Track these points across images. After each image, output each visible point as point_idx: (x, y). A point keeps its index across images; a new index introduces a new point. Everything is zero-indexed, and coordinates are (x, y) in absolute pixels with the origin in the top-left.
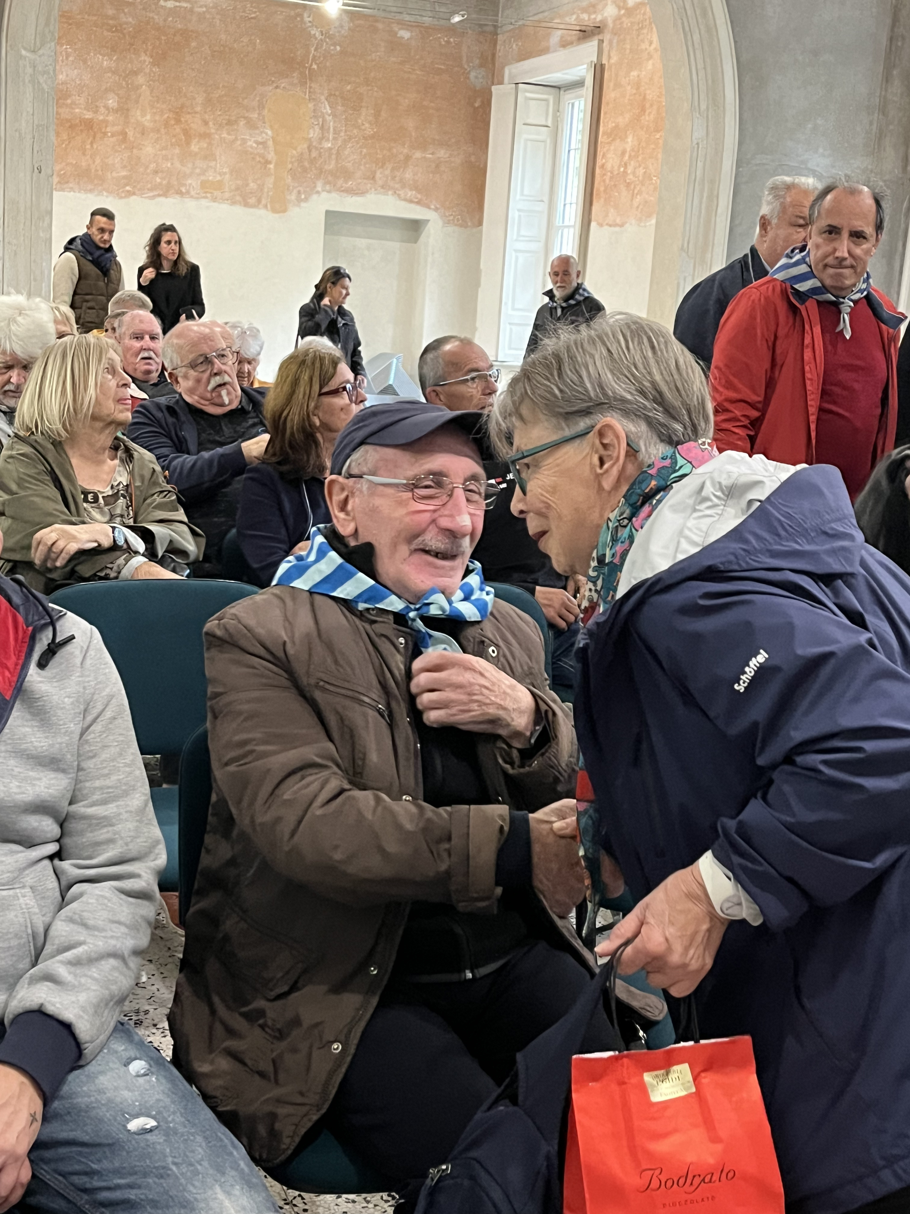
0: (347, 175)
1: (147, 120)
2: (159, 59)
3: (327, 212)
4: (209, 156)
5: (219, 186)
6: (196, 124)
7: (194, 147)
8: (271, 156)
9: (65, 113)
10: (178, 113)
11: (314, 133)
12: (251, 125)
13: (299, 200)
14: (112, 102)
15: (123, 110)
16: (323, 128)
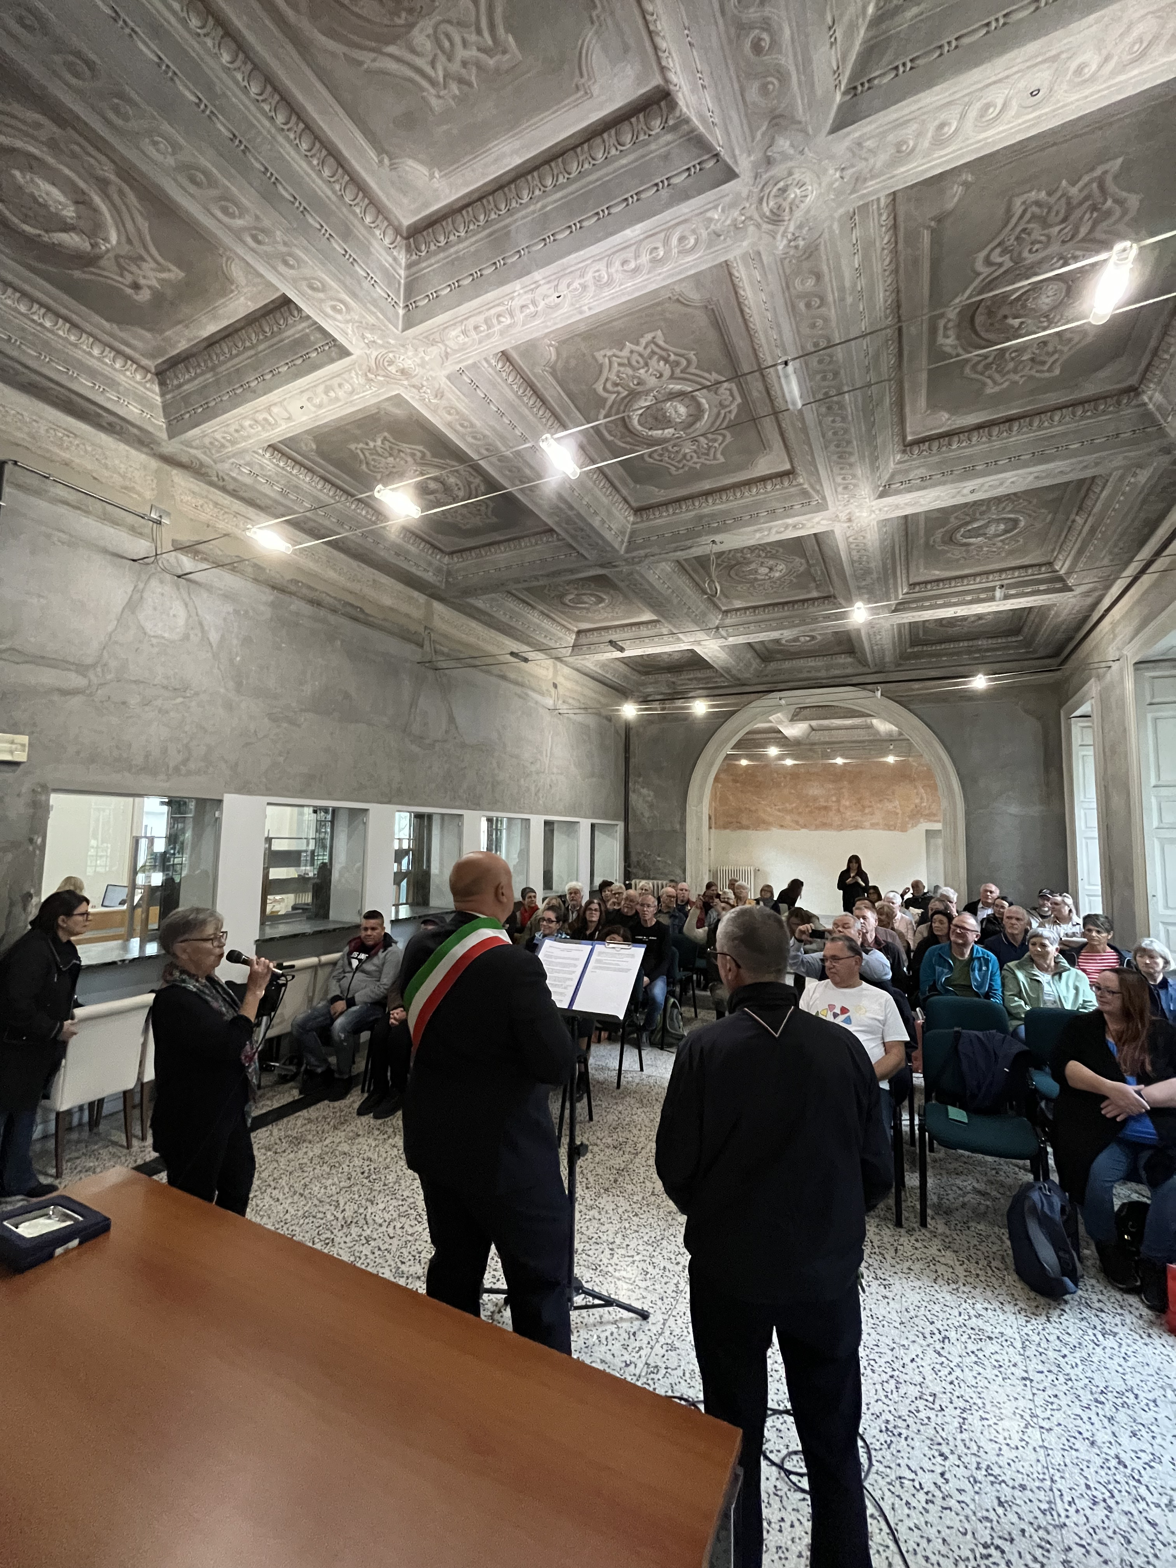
0: (935, 815)
1: (847, 803)
2: (851, 782)
3: (927, 831)
4: (872, 814)
5: (878, 824)
6: (867, 803)
7: (867, 811)
8: (898, 811)
9: (817, 805)
10: (860, 800)
11: (917, 801)
12: (890, 801)
13: (913, 826)
14: (834, 799)
15: (838, 801)
16: (922, 798)
